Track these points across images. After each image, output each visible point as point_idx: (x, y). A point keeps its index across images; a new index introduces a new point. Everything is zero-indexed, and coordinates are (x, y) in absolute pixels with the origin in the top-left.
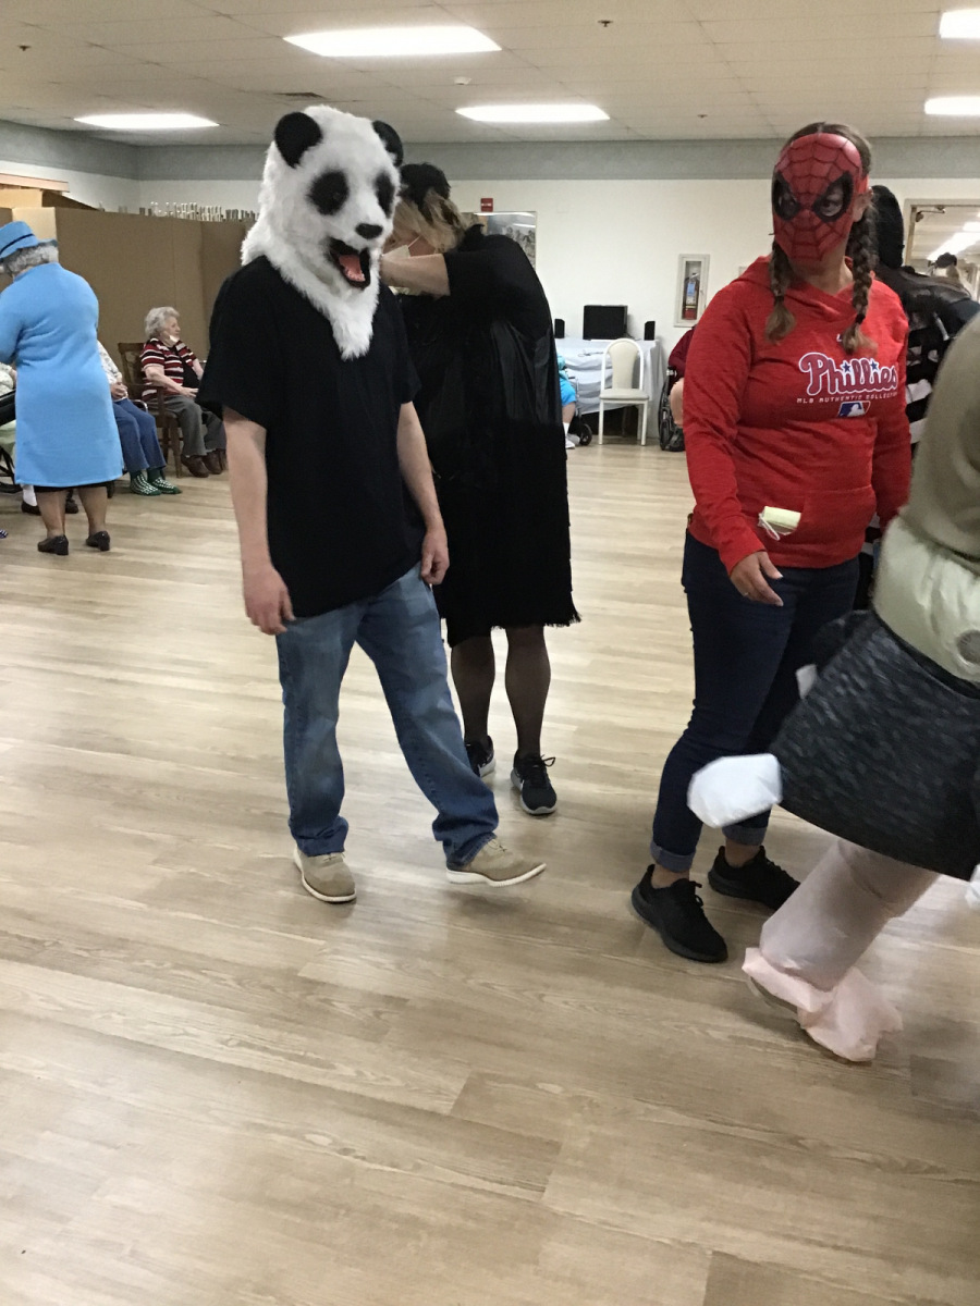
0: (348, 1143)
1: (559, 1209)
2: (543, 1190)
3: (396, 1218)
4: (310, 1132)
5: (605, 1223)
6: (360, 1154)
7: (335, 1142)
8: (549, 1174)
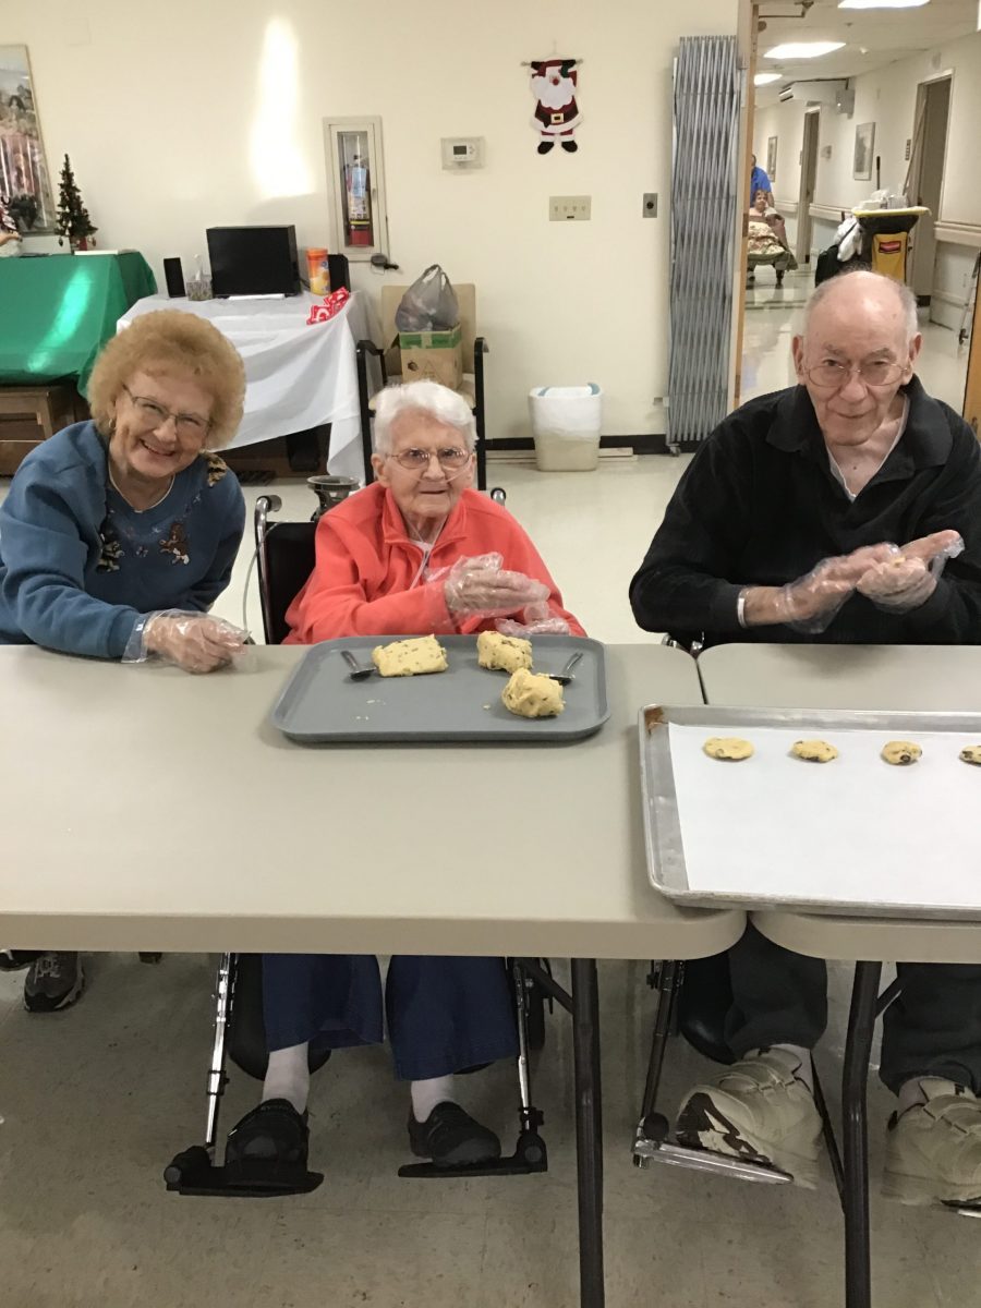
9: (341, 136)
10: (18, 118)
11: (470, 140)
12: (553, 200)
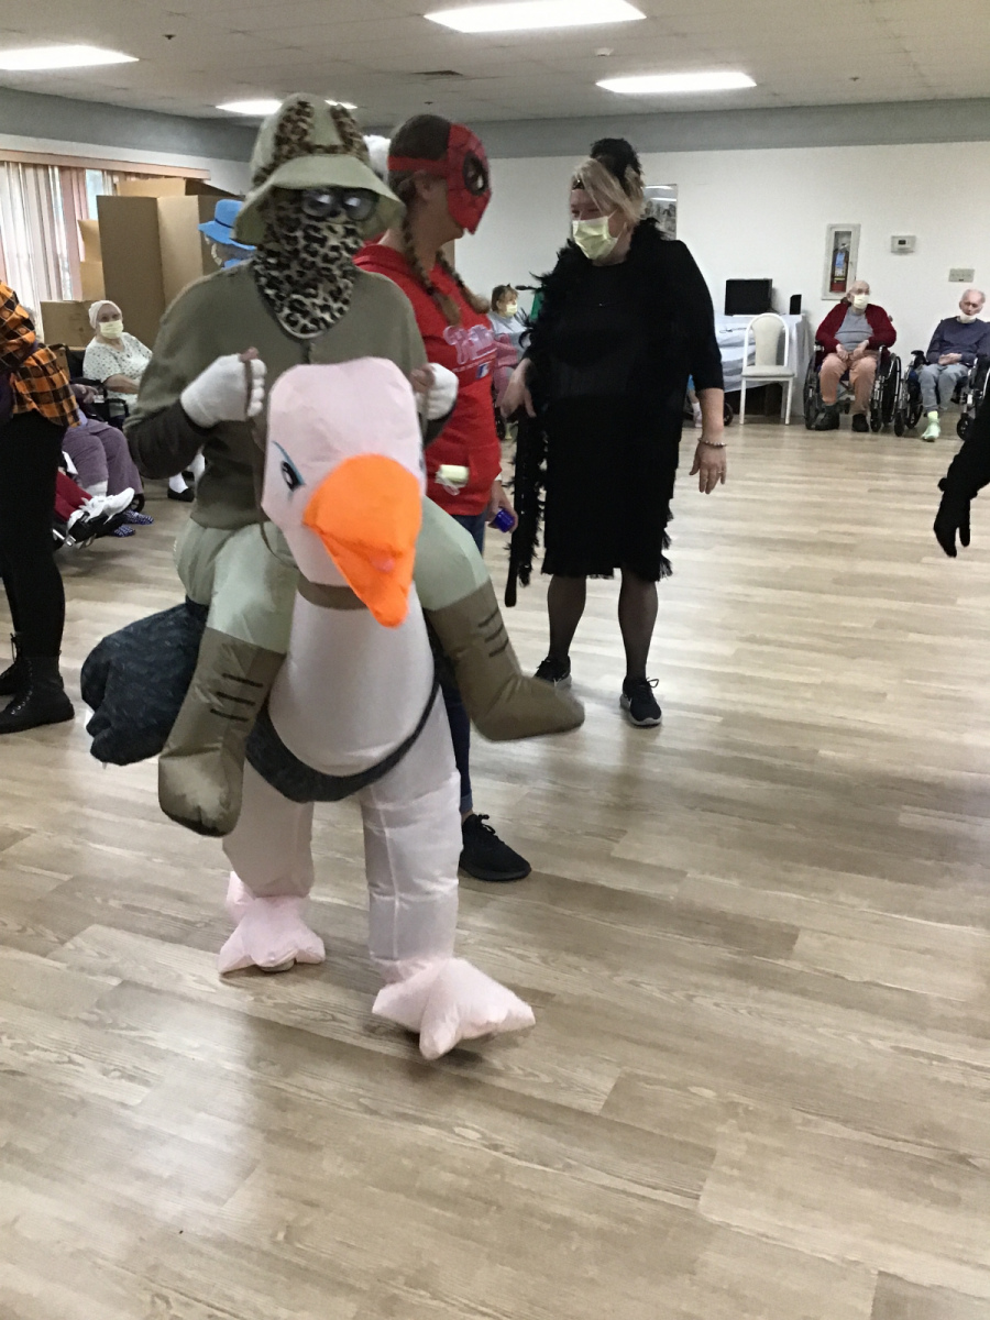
0: (499, 1138)
1: (715, 1218)
2: (697, 1197)
3: (547, 1218)
4: (459, 1125)
5: (763, 1235)
6: (510, 1151)
7: (484, 1136)
8: (704, 1180)
9: (837, 234)
10: (667, 220)
11: (909, 237)
12: (952, 271)
